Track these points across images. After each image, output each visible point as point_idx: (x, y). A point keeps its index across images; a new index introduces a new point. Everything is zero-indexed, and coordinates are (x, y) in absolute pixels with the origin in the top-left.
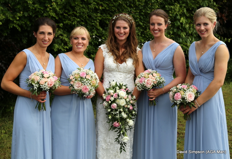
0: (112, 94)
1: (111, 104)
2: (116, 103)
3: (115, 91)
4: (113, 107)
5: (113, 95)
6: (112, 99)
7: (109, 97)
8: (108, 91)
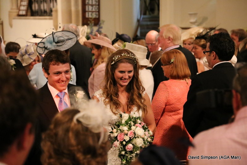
0: (126, 132)
1: (126, 145)
2: (131, 143)
3: (130, 128)
4: (128, 148)
5: (127, 134)
6: (127, 138)
7: (122, 136)
8: (119, 128)
